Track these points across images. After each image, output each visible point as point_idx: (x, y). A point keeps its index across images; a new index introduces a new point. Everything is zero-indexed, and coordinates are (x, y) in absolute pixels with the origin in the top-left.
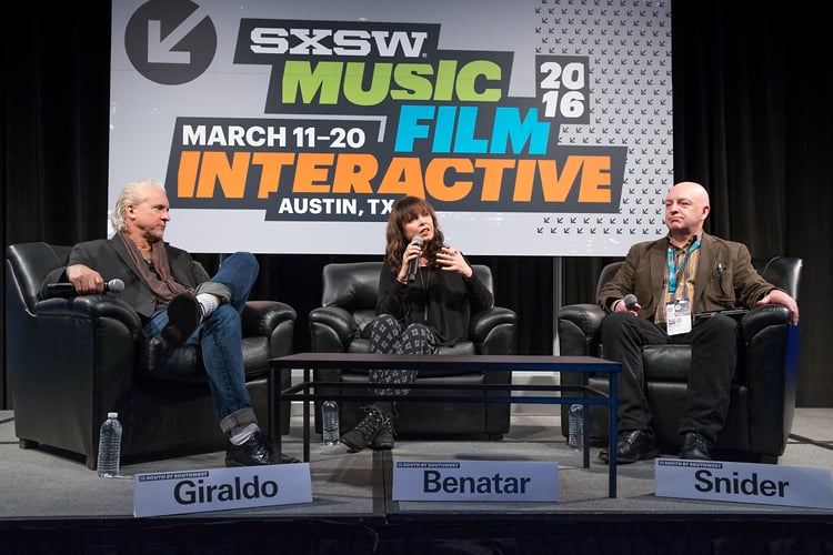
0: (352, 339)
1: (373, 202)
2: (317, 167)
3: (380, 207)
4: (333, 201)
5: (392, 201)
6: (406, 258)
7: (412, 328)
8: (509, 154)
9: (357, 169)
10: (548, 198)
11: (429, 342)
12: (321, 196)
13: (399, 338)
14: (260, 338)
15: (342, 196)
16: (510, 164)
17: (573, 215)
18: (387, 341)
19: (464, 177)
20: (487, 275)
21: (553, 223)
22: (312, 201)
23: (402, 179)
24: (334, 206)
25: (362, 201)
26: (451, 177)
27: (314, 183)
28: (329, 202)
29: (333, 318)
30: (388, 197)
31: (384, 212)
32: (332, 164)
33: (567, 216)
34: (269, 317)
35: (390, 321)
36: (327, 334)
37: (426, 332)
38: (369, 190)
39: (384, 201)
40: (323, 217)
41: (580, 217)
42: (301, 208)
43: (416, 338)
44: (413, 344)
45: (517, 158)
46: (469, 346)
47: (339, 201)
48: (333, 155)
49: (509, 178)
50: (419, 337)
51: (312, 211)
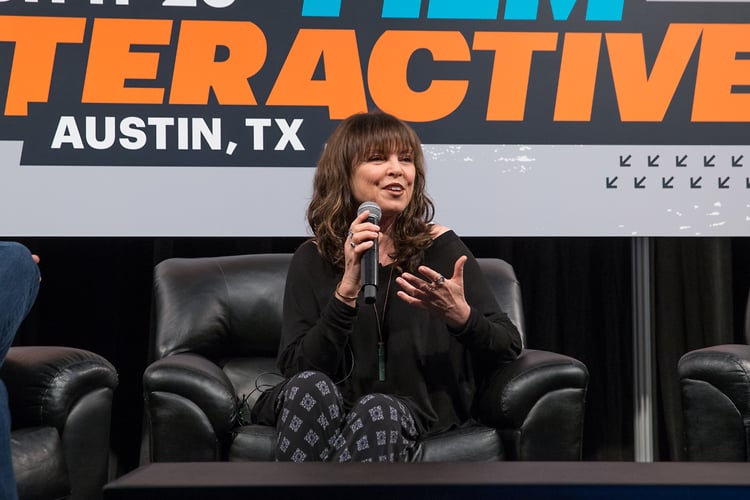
0: (237, 426)
1: (258, 125)
2: (134, 48)
3: (272, 134)
4: (170, 121)
5: (297, 123)
6: (350, 251)
7: (371, 404)
8: (544, 21)
9: (222, 54)
10: (628, 114)
11: (405, 433)
12: (144, 111)
13: (342, 425)
14: (42, 431)
15: (190, 112)
16: (546, 41)
17: (680, 150)
18: (318, 429)
19: (451, 71)
20: (508, 281)
21: (639, 167)
22: (126, 123)
23: (319, 74)
24: (172, 132)
25: (234, 122)
26: (422, 71)
27: (130, 83)
28: (161, 124)
29: (197, 382)
30: (289, 114)
31: (281, 146)
32: (166, 41)
33: (667, 153)
34: (60, 383)
35: (324, 387)
36: (185, 417)
37: (399, 412)
38: (250, 100)
39: (282, 123)
40: (148, 156)
41: (695, 153)
42: (100, 136)
43: (379, 425)
44: (372, 440)
45: (562, 28)
46: (488, 438)
47: (183, 122)
48: (169, 23)
49: (545, 71)
50: (386, 424)
51: (125, 143)
